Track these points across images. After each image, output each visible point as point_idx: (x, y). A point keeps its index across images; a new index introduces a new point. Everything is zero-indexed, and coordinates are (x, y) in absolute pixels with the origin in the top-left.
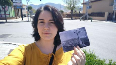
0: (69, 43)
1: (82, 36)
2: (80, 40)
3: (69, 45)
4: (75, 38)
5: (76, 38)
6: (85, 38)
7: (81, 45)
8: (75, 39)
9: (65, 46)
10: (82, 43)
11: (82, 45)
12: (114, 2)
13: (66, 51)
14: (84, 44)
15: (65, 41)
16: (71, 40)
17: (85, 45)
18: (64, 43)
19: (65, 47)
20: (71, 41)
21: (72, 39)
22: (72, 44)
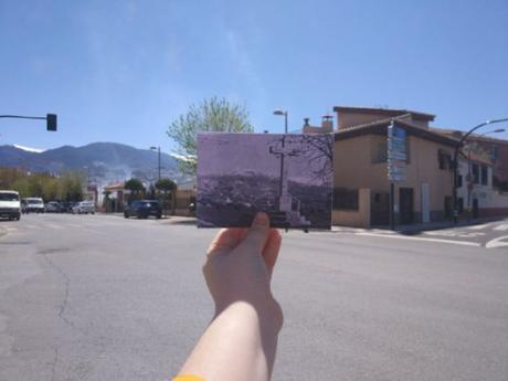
0: (231, 189)
1: (299, 174)
2: (285, 190)
3: (228, 201)
4: (265, 174)
5: (270, 174)
6: (313, 187)
7: (284, 213)
8: (264, 179)
9: (209, 201)
10: (294, 207)
11: (288, 216)
12: (390, 148)
13: (209, 224)
14: (302, 214)
15: (212, 178)
16: (242, 179)
17: (307, 219)
18: (207, 185)
19: (208, 205)
20: (241, 183)
21: (250, 175)
22: (241, 199)
